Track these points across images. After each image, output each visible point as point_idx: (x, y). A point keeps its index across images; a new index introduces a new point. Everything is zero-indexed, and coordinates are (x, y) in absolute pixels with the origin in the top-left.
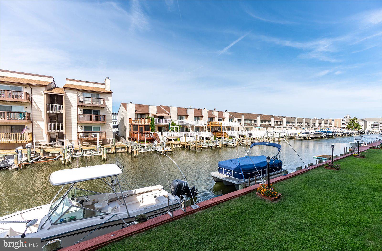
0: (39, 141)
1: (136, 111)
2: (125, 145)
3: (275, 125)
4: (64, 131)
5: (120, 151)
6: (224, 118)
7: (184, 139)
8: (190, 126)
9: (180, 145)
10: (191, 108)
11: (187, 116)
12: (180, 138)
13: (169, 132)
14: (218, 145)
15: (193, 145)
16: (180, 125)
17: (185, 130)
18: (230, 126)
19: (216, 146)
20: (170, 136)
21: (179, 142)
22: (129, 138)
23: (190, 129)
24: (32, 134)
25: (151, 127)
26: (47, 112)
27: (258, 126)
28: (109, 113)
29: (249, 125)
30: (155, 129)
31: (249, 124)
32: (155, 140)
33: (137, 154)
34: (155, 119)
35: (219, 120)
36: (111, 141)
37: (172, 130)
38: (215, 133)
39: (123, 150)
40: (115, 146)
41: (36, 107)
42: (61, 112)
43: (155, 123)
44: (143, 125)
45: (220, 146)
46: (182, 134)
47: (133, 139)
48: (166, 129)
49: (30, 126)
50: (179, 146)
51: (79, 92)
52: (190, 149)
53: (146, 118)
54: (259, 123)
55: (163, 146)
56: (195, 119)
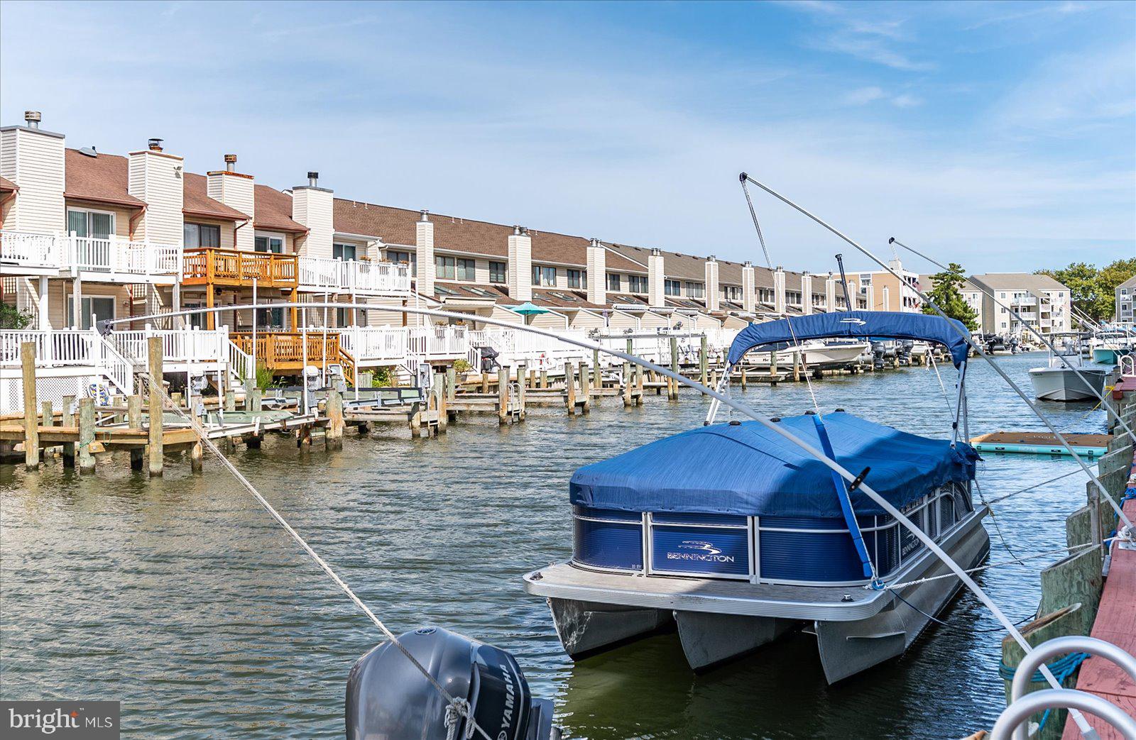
3: (611, 299)
6: (298, 235)
10: (42, 127)
14: (318, 424)
18: (346, 292)
19: (306, 429)
23: (39, 308)
27: (521, 303)
29: (463, 291)
31: (461, 288)
35: (261, 244)
38: (251, 336)
45: (336, 432)
54: (520, 281)
56: (72, 223)
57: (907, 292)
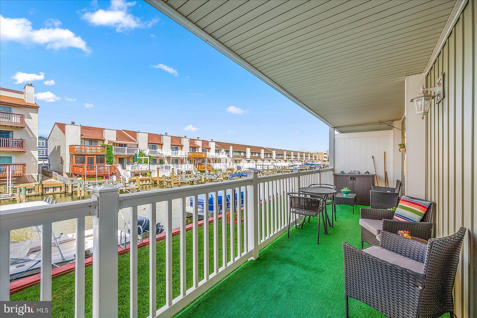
1: (82, 135)
2: (61, 183)
3: (265, 158)
5: (52, 192)
6: (209, 149)
7: (156, 173)
8: (165, 158)
9: (151, 181)
10: (167, 135)
11: (162, 145)
12: (151, 173)
13: (134, 165)
14: (200, 180)
15: (168, 180)
16: (152, 156)
17: (158, 162)
18: (216, 158)
19: (198, 181)
20: (137, 169)
21: (150, 177)
22: (68, 174)
23: (166, 161)
25: (107, 157)
27: (248, 159)
28: (31, 136)
29: (238, 157)
30: (113, 161)
32: (112, 174)
33: (82, 195)
34: (113, 148)
35: (203, 150)
36: (33, 178)
37: (140, 162)
39: (58, 190)
40: (43, 185)
43: (113, 153)
44: (94, 155)
46: (154, 167)
47: (76, 175)
48: (131, 160)
50: (150, 183)
52: (164, 185)
53: (98, 146)
54: (249, 155)
55: (125, 182)
56: (172, 148)
57: (325, 156)
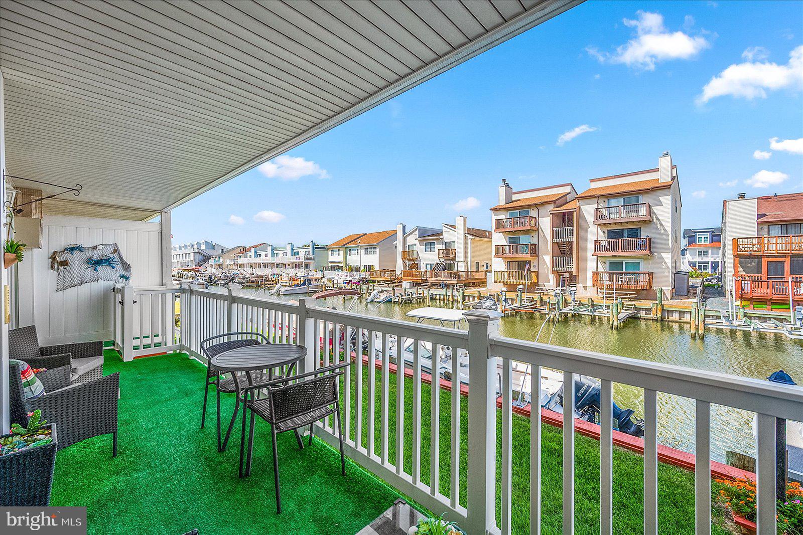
0: (545, 284)
1: (760, 216)
4: (574, 270)
22: (731, 293)
24: (537, 273)
26: (553, 240)
28: (662, 231)
36: (665, 294)
41: (542, 235)
42: (570, 240)
44: (786, 256)
49: (534, 262)
51: (601, 200)
